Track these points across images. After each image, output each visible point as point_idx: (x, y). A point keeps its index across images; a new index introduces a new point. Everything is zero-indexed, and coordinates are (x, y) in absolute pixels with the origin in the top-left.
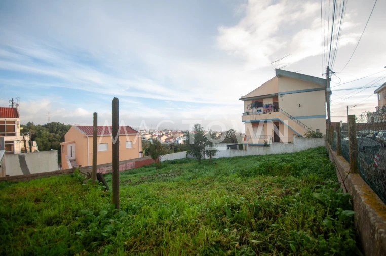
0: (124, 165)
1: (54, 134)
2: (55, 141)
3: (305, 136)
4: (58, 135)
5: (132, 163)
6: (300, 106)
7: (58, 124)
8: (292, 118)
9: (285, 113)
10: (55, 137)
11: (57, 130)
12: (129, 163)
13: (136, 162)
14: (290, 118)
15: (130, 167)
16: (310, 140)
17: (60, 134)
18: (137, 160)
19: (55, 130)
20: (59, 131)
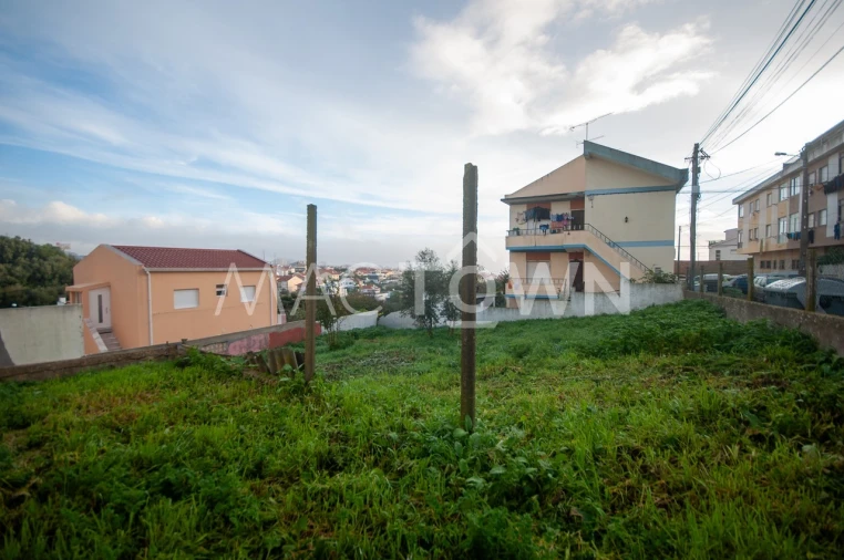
0: (245, 342)
1: (9, 266)
2: (11, 283)
3: (641, 281)
4: (18, 268)
5: (262, 337)
6: (626, 221)
7: (17, 241)
8: (613, 244)
9: (599, 234)
10: (12, 275)
11: (15, 257)
12: (255, 338)
13: (272, 335)
14: (609, 244)
15: (257, 345)
16: (653, 289)
17: (24, 268)
18: (273, 330)
19: (10, 256)
20: (22, 260)
